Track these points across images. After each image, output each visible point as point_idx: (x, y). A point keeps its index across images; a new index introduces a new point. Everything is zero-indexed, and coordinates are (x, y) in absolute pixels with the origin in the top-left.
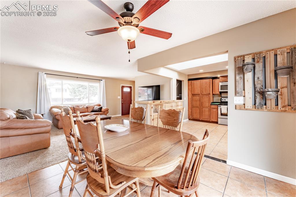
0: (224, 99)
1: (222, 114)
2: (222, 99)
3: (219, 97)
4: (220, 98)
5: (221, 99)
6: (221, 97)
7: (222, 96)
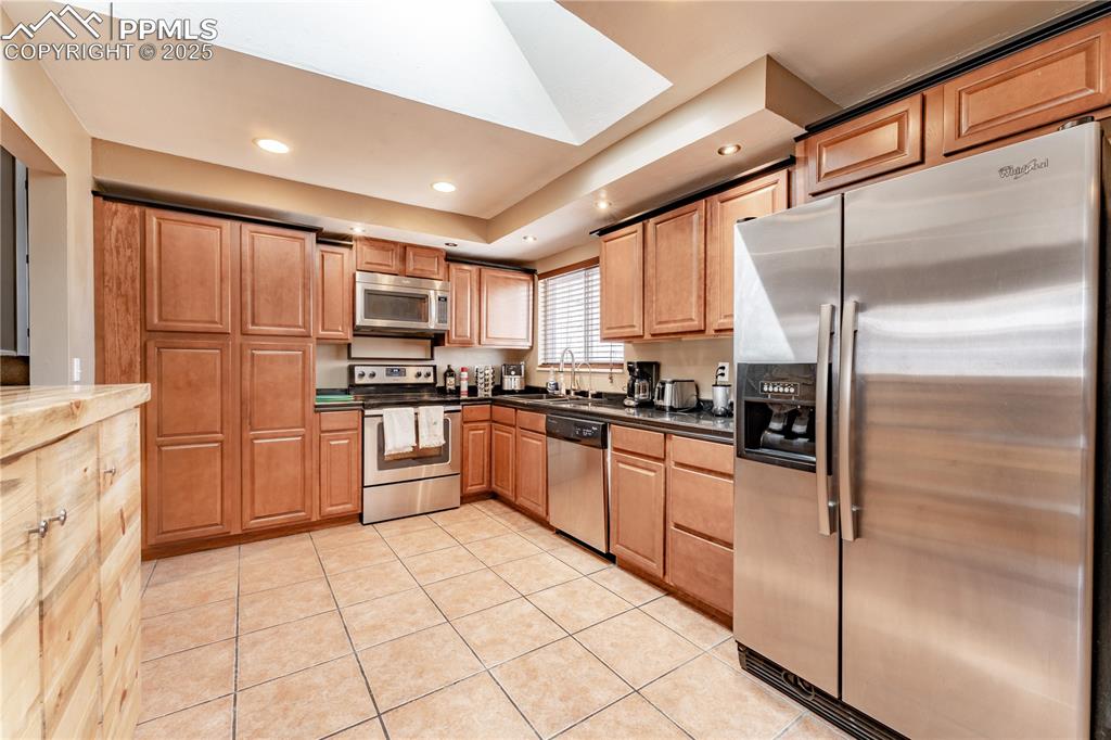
0: (368, 370)
1: (385, 463)
2: (358, 370)
3: (338, 357)
4: (346, 364)
5: (351, 370)
6: (349, 358)
7: (353, 356)
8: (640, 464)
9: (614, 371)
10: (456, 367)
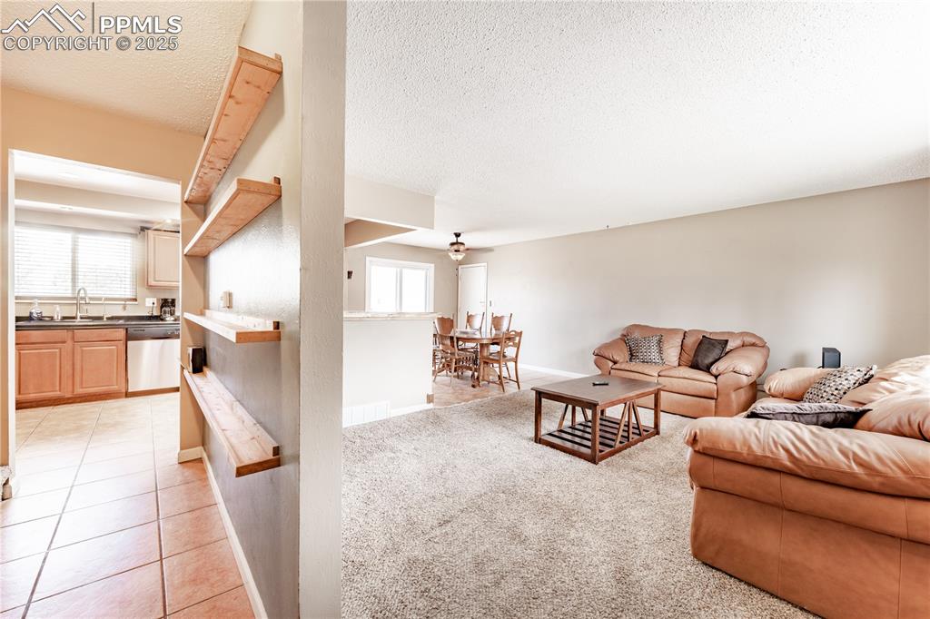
9: (127, 303)
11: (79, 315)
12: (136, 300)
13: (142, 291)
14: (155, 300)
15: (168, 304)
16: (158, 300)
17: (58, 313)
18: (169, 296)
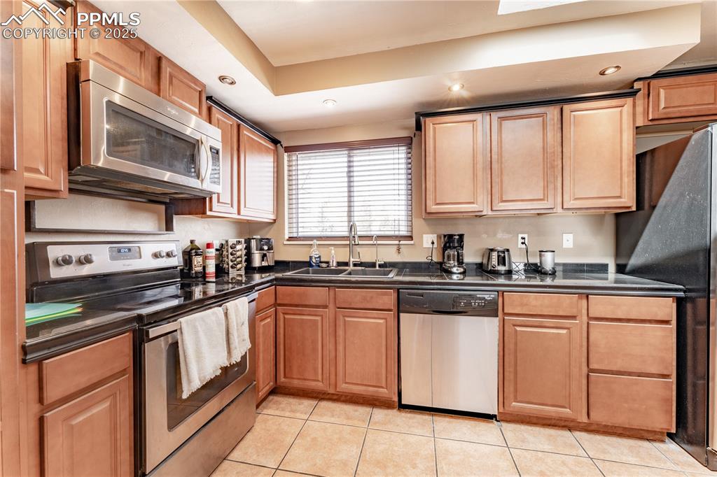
8: (548, 325)
9: (402, 242)
10: (200, 242)
11: (352, 260)
12: (411, 238)
13: (419, 223)
14: (434, 237)
15: (452, 243)
16: (439, 237)
17: (334, 255)
18: (456, 231)
